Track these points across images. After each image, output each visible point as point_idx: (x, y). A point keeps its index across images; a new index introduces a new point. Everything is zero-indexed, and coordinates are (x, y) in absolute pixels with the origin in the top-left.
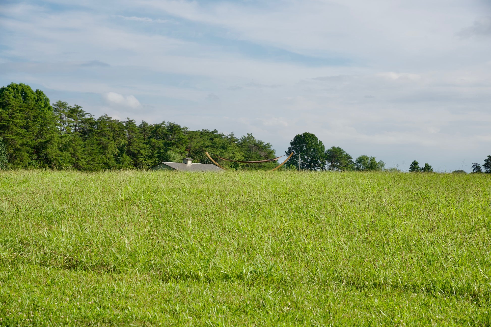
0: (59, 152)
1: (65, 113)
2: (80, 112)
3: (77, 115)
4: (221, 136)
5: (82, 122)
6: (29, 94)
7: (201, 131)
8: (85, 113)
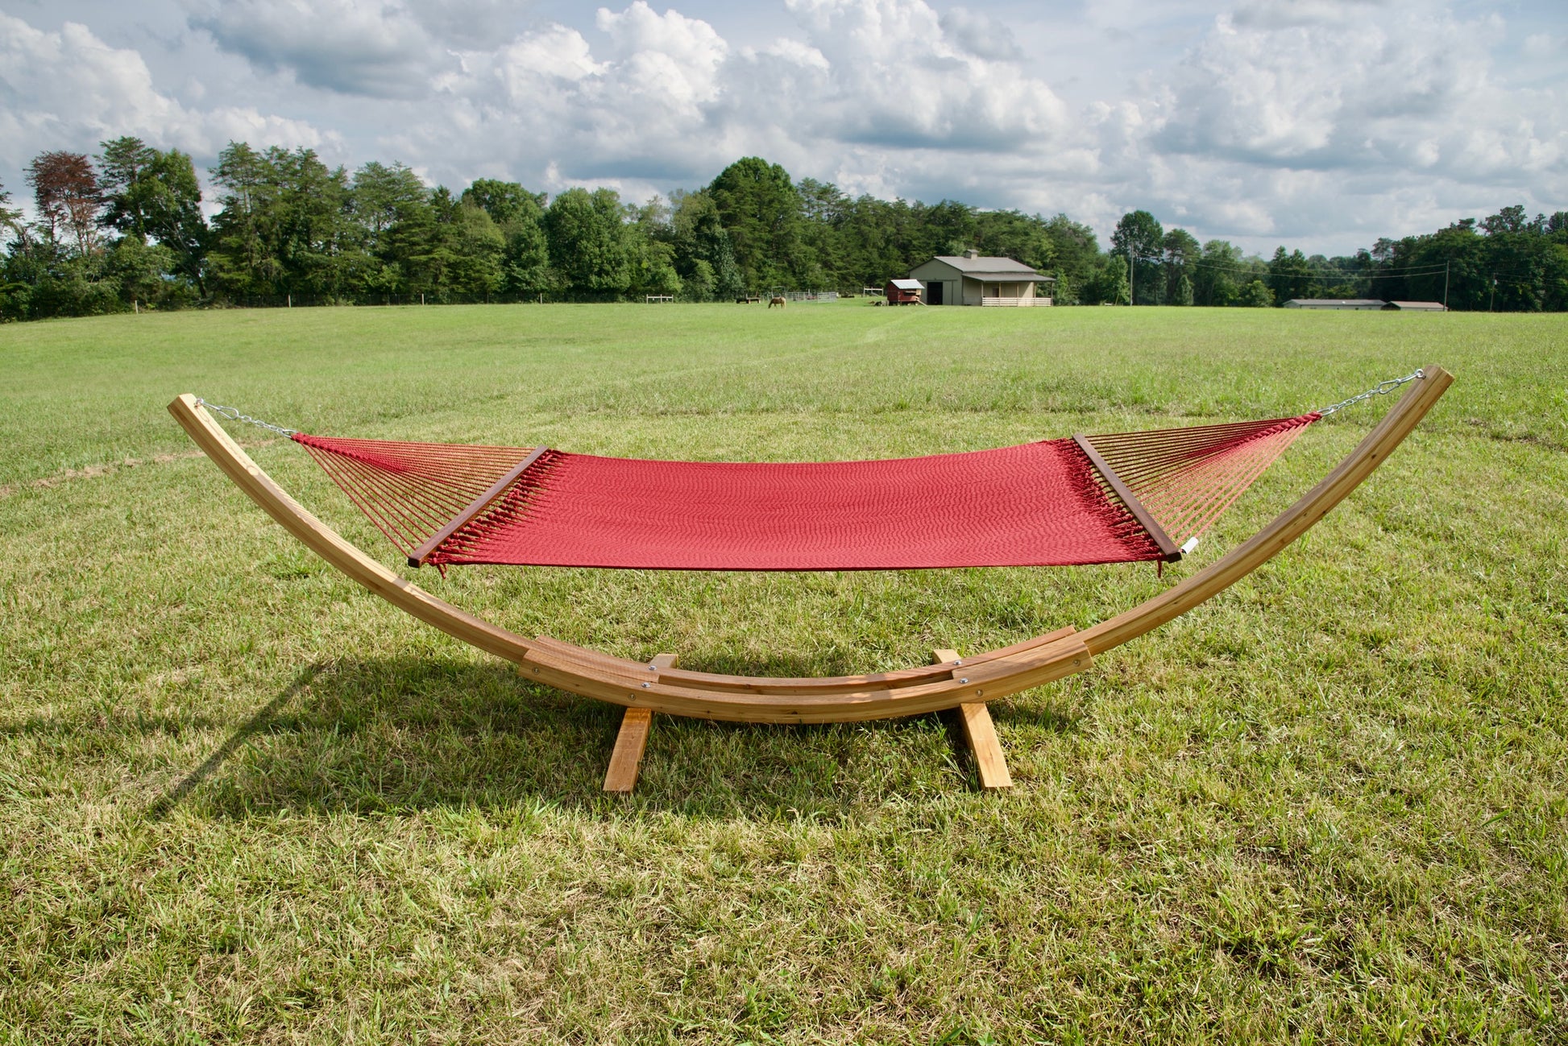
0: (804, 247)
1: (813, 194)
2: (834, 192)
3: (829, 196)
4: (1022, 219)
5: (837, 205)
6: (763, 170)
7: (999, 212)
8: (839, 192)
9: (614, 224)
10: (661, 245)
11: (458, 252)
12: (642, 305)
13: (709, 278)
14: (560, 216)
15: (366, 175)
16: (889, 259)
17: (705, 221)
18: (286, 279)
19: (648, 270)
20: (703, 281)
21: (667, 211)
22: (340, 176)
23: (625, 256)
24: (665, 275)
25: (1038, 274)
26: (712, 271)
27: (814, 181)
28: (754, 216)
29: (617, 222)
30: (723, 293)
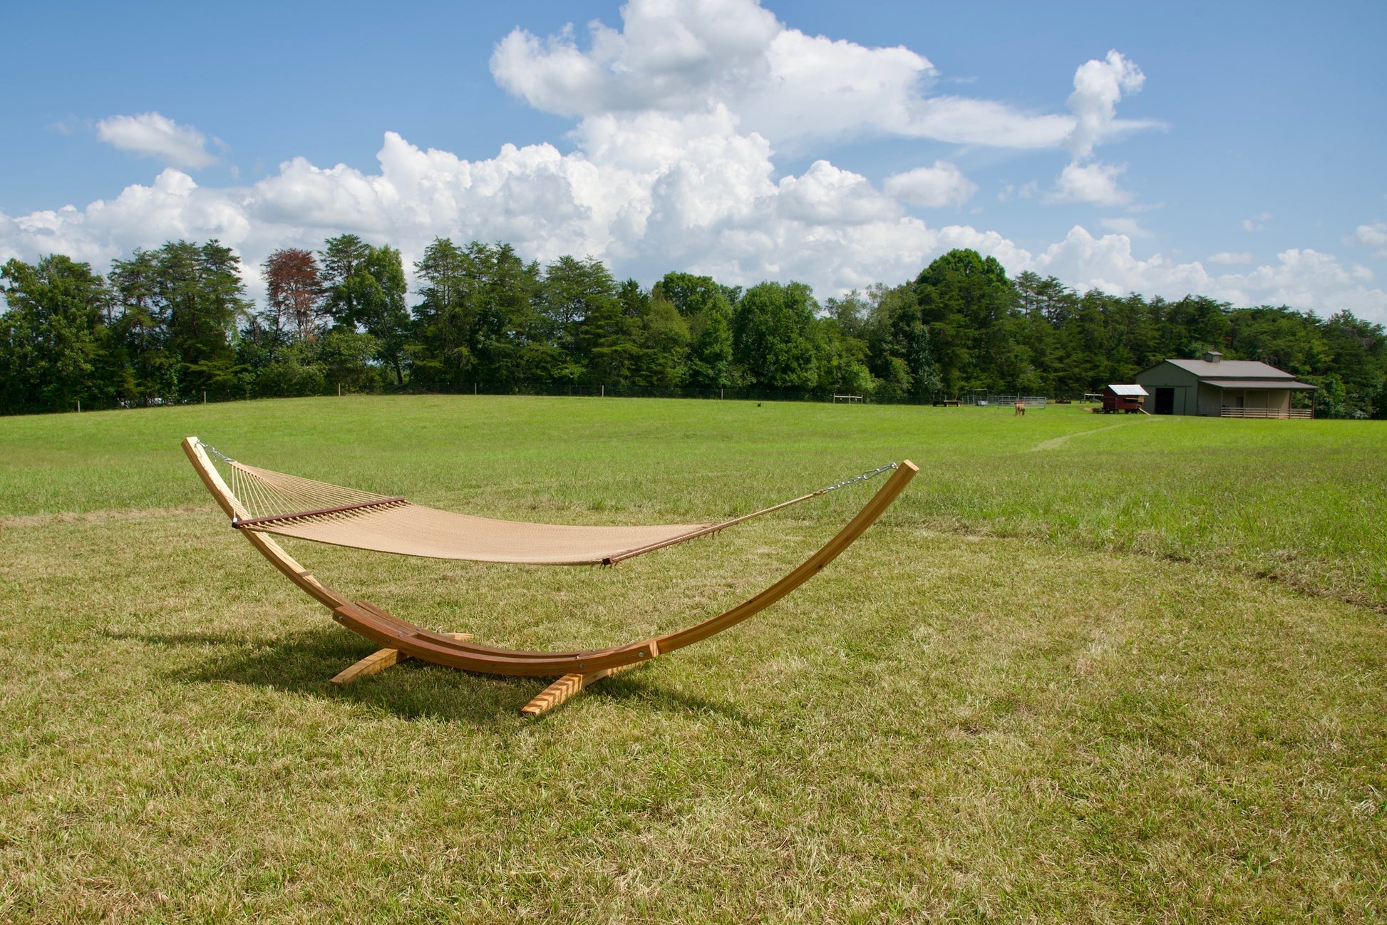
0: (1016, 347)
1: (1032, 289)
2: (1056, 286)
3: (1050, 291)
4: (1294, 315)
5: (1059, 301)
6: (975, 263)
7: (1260, 308)
8: (1062, 287)
9: (805, 319)
10: (852, 341)
11: (642, 346)
12: (827, 405)
13: (905, 380)
14: (750, 311)
15: (558, 268)
16: (1119, 362)
17: (906, 317)
18: (474, 367)
19: (839, 367)
20: (898, 381)
21: (864, 306)
22: (533, 270)
23: (813, 352)
24: (857, 374)
25: (1299, 381)
26: (908, 369)
27: (1033, 275)
28: (960, 311)
29: (807, 318)
30: (917, 395)
